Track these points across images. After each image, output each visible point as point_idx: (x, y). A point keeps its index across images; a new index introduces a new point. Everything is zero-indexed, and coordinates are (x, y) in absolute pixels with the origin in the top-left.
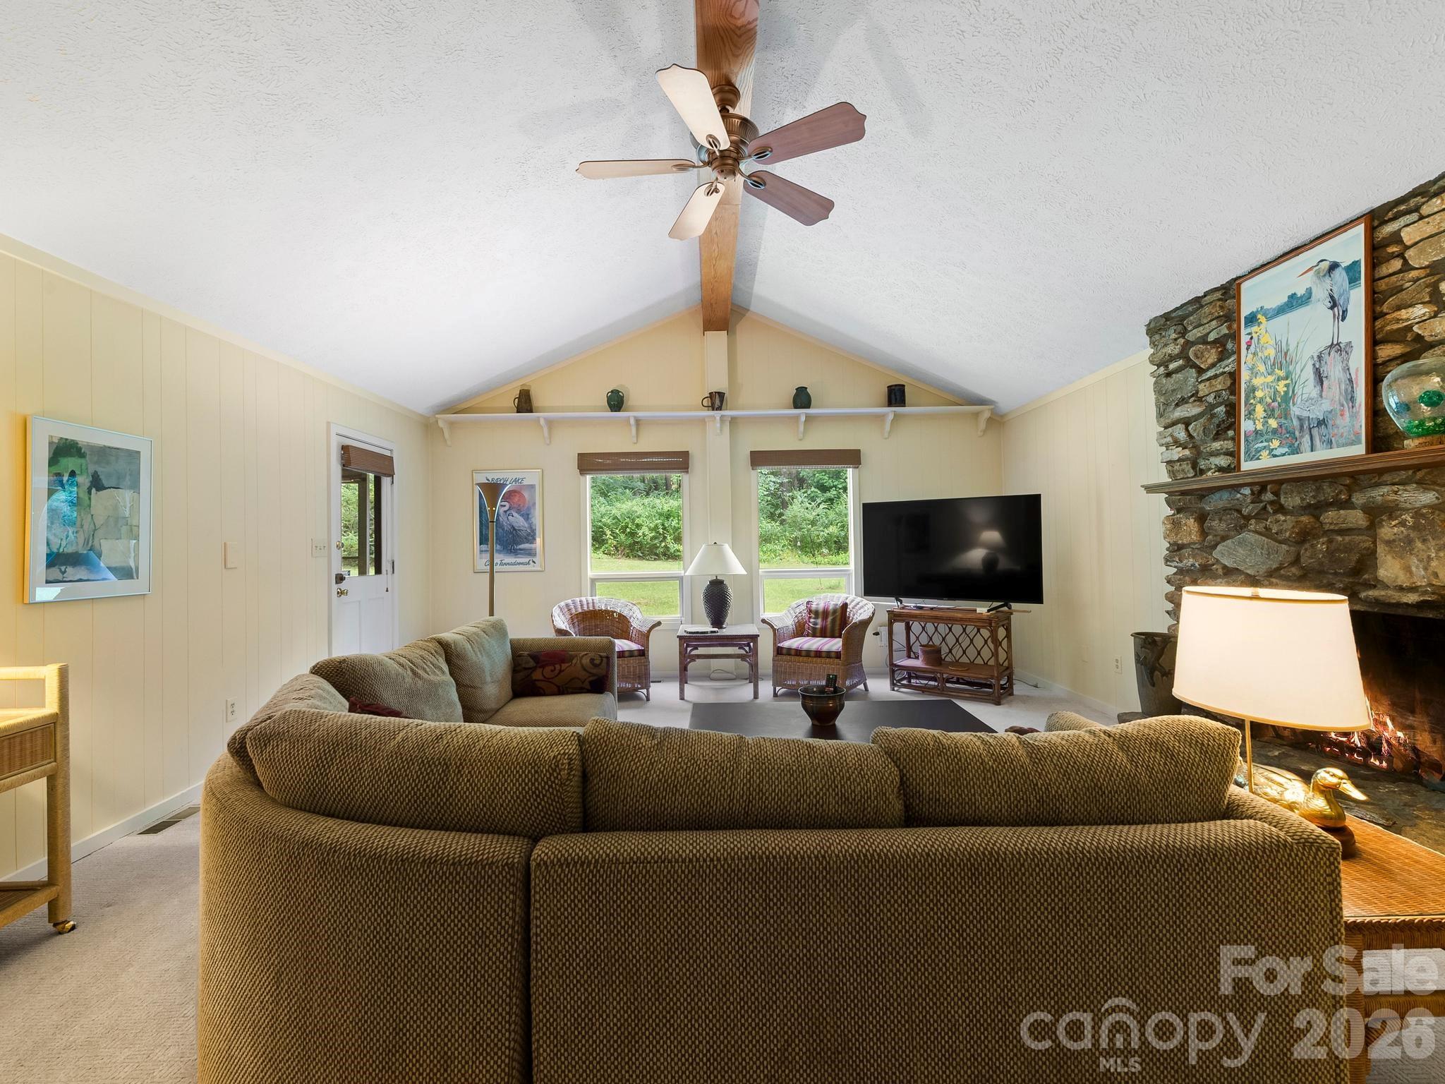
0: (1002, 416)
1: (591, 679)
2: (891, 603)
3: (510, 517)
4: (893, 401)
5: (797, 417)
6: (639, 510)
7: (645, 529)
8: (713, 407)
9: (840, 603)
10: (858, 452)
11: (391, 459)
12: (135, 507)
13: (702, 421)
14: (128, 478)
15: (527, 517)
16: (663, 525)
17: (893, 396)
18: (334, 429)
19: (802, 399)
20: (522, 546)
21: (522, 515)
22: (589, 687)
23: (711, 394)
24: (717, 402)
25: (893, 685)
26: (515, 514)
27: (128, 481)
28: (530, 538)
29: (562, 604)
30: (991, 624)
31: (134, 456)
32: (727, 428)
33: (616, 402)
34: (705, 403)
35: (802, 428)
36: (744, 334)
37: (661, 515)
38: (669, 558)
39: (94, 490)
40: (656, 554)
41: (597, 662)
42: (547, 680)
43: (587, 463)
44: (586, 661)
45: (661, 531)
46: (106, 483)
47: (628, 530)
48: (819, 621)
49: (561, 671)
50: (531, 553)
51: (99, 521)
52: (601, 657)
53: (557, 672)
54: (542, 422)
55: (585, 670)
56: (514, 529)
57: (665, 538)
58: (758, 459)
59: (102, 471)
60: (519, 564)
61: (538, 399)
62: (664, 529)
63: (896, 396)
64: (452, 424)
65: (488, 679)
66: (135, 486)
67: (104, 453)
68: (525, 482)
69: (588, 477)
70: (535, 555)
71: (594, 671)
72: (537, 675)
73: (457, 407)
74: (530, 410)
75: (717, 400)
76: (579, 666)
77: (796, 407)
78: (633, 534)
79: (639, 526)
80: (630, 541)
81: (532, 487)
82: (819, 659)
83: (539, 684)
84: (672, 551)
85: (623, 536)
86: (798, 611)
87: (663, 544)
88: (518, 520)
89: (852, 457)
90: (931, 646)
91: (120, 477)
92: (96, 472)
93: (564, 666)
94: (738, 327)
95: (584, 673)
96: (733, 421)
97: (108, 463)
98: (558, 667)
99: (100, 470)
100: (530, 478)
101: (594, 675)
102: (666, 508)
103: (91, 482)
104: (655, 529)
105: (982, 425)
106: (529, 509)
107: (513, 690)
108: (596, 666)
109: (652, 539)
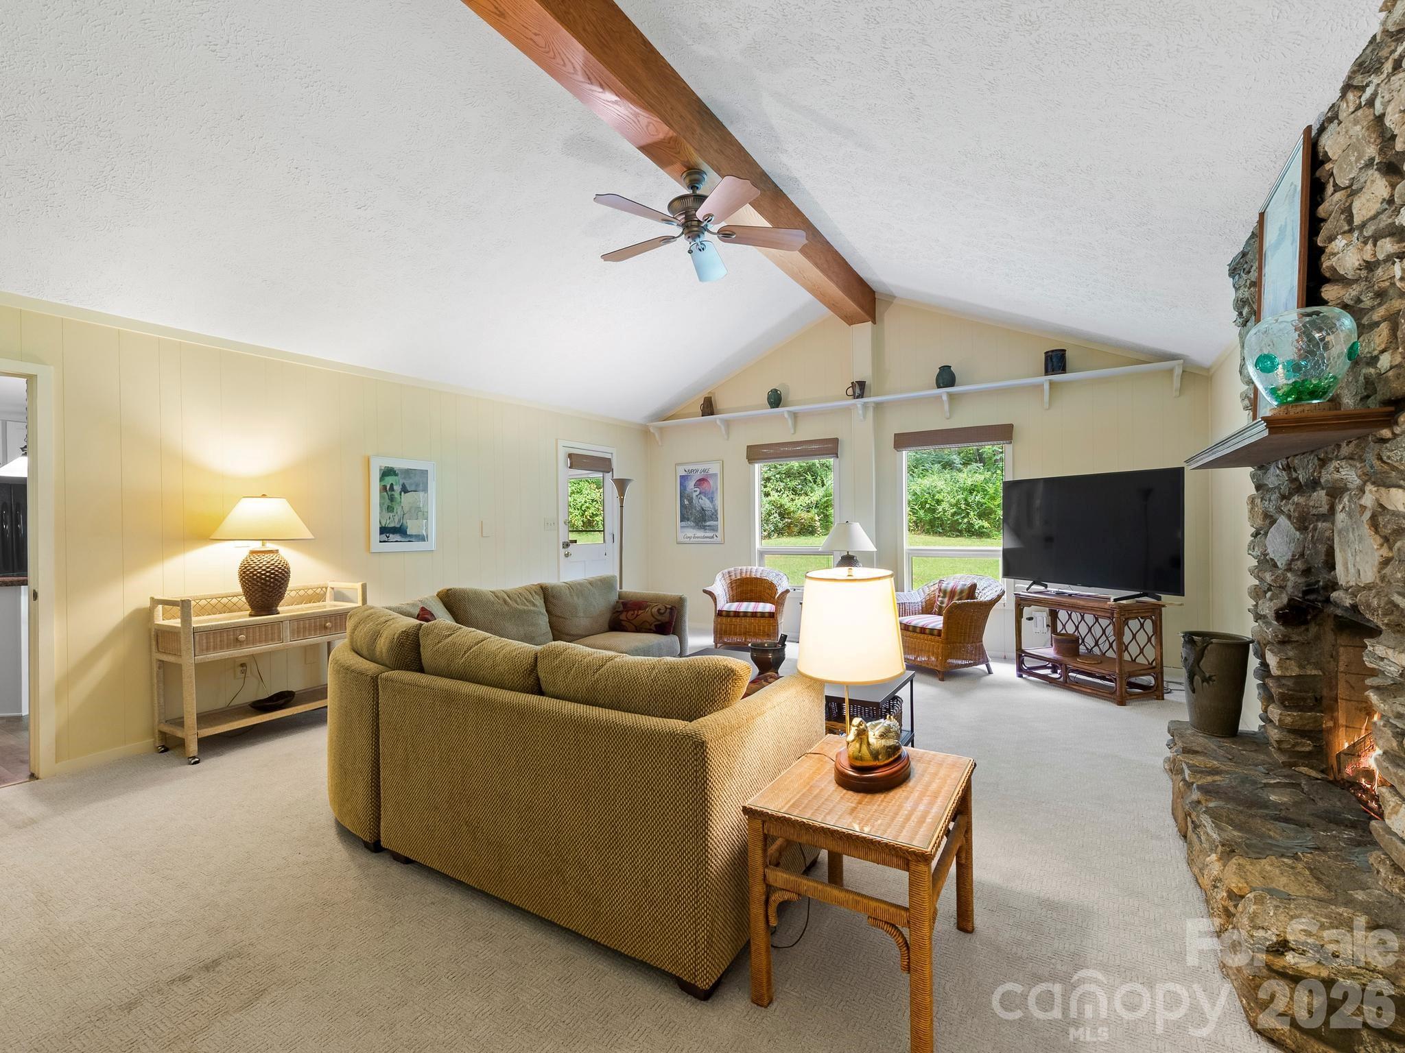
0: (1208, 370)
1: (656, 623)
2: (1022, 586)
3: (700, 500)
4: (1049, 369)
5: (939, 397)
6: (941, 484)
7: (945, 505)
8: (855, 397)
9: (969, 583)
10: (1011, 426)
11: (609, 460)
12: (426, 503)
13: (848, 409)
14: (421, 485)
15: (712, 500)
16: (966, 500)
17: (1050, 365)
18: (561, 443)
19: (946, 378)
20: (708, 523)
21: (709, 499)
22: (654, 629)
23: (852, 383)
24: (858, 391)
25: (1020, 670)
26: (703, 498)
27: (421, 487)
28: (714, 517)
29: (726, 571)
30: (1112, 614)
31: (424, 473)
32: (870, 414)
33: (775, 400)
34: (850, 392)
35: (946, 406)
36: (890, 320)
37: (964, 489)
38: (973, 535)
39: (403, 493)
40: (960, 531)
41: (662, 611)
42: (629, 621)
43: (755, 454)
44: (655, 610)
45: (963, 507)
46: (409, 490)
47: (928, 506)
48: (946, 600)
49: (637, 615)
50: (714, 529)
51: (406, 509)
52: (666, 607)
53: (635, 615)
54: (718, 422)
55: (653, 616)
56: (703, 510)
57: (968, 514)
58: (902, 441)
59: (407, 482)
60: (707, 537)
61: (720, 402)
62: (967, 504)
63: (1056, 362)
64: (661, 429)
65: (581, 614)
66: (425, 490)
67: (408, 472)
68: (710, 472)
69: (757, 466)
70: (717, 531)
71: (659, 618)
72: (623, 617)
73: (666, 415)
74: (712, 414)
75: (860, 389)
76: (649, 613)
77: (939, 387)
78: (933, 510)
79: (939, 502)
80: (929, 516)
81: (716, 475)
82: (923, 635)
83: (624, 623)
84: (977, 527)
85: (921, 513)
86: (932, 589)
87: (966, 520)
88: (705, 503)
89: (1004, 433)
90: (1063, 635)
91: (417, 485)
92: (404, 483)
93: (640, 612)
94: (886, 314)
95: (652, 618)
96: (878, 406)
97: (410, 478)
98: (636, 612)
99: (405, 482)
100: (714, 469)
101: (659, 621)
102: (969, 482)
103: (402, 489)
104: (957, 504)
105: (1177, 382)
106: (713, 493)
107: (609, 626)
108: (661, 614)
109: (953, 515)
